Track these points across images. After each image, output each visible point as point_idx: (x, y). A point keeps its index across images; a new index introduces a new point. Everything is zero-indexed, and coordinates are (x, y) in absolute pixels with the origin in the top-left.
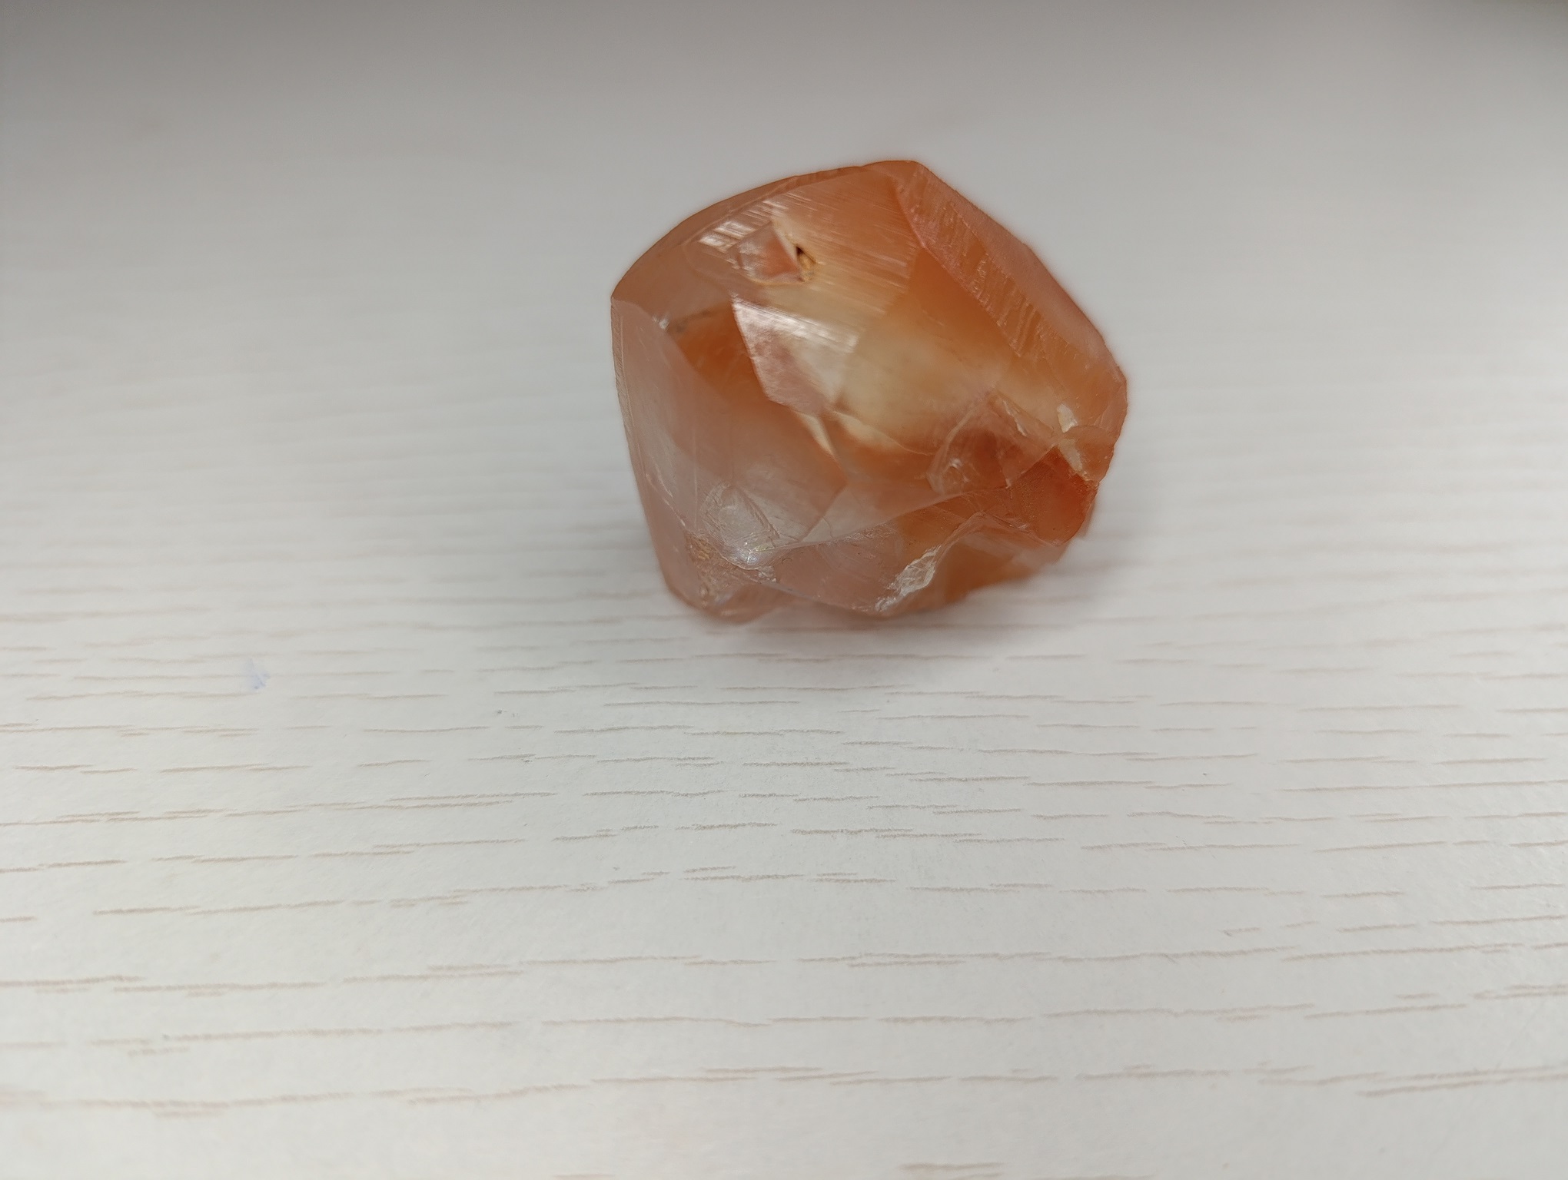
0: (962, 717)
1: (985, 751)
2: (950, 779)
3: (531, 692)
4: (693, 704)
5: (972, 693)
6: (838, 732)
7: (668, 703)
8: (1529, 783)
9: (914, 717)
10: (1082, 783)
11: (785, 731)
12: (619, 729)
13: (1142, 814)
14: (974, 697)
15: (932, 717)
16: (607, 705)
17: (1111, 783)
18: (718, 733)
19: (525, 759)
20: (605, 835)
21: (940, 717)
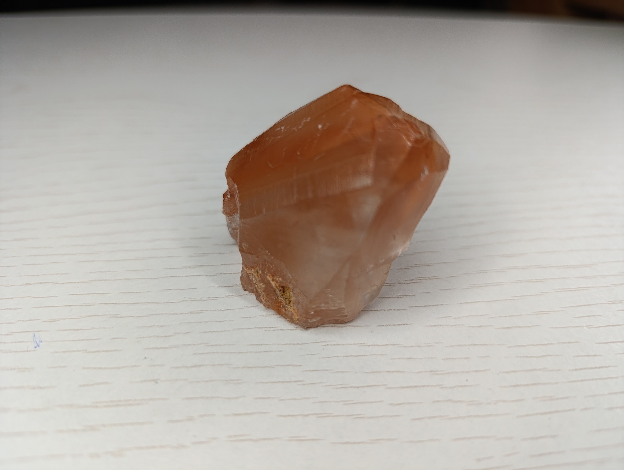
0: (357, 356)
1: (367, 373)
2: (351, 387)
3: (160, 348)
4: (233, 353)
5: (361, 344)
6: (300, 365)
7: (222, 352)
8: (611, 378)
9: (335, 357)
10: (411, 387)
11: (276, 366)
12: (199, 366)
13: (438, 401)
14: (362, 346)
15: (343, 356)
16: (195, 354)
17: (424, 386)
18: (244, 367)
19: (156, 381)
20: (190, 419)
21: (346, 356)
